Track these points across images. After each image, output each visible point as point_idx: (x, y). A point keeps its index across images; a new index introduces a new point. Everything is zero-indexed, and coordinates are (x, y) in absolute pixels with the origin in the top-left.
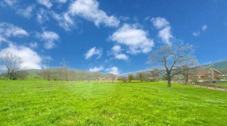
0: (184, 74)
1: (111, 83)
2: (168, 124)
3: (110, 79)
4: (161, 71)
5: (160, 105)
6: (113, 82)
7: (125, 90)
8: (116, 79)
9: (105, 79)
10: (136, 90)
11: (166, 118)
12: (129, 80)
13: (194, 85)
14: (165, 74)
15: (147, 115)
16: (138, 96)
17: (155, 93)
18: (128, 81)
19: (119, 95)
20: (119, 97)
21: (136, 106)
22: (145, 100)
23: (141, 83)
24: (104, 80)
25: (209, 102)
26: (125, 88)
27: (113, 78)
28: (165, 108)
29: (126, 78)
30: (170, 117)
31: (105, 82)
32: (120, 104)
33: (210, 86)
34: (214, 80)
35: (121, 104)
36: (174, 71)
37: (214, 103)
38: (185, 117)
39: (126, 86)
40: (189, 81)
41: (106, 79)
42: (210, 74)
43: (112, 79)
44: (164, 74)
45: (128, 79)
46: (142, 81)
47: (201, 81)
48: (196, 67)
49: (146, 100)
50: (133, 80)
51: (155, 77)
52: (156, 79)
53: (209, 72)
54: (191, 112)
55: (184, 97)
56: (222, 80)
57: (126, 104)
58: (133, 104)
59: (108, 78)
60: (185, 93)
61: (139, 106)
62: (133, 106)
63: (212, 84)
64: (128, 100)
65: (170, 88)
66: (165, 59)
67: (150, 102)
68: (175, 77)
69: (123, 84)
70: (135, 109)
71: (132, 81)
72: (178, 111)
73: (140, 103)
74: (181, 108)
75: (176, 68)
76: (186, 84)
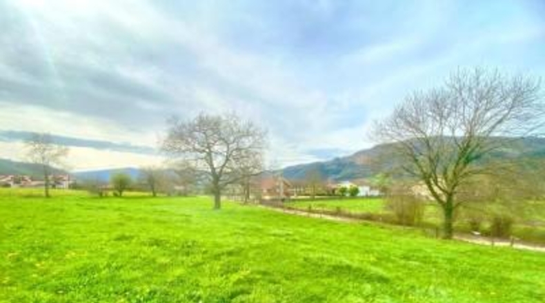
0: (243, 184)
1: (39, 196)
2: (199, 298)
3: (34, 183)
4: (202, 174)
5: (188, 254)
6: (48, 196)
7: (89, 223)
8: (66, 184)
9: (11, 183)
10: (130, 219)
11: (197, 285)
12: (116, 188)
13: (257, 204)
14: (210, 180)
15: (148, 290)
16: (132, 237)
17: (184, 225)
18: (111, 193)
19: (58, 240)
20: (56, 246)
21: (118, 268)
22: (151, 245)
23: (153, 201)
24: (7, 185)
25: (274, 235)
26: (89, 216)
27: (48, 181)
28: (199, 258)
29: (106, 184)
30: (205, 281)
31: (10, 195)
32: (54, 273)
33: (277, 206)
34: (283, 196)
35: (61, 272)
36: (228, 177)
37: (280, 236)
38: (236, 271)
39: (103, 208)
40: (251, 197)
41: (17, 182)
42: (279, 187)
43: (46, 185)
44: (207, 181)
45: (110, 186)
46: (158, 195)
47: (267, 198)
48: (261, 172)
49: (155, 247)
50: (130, 189)
51: (189, 187)
52: (190, 192)
53: (277, 184)
54: (246, 257)
55: (238, 228)
56: (292, 197)
57: (82, 268)
58: (109, 266)
59: (27, 178)
60: (243, 220)
61: (129, 266)
62: (107, 270)
63: (280, 203)
64: (94, 255)
65: (219, 211)
66: (209, 147)
67: (165, 248)
68: (228, 189)
69: (88, 203)
70: (112, 279)
71: (125, 193)
72: (224, 260)
73: (135, 257)
74: (230, 254)
75: (229, 170)
76: (246, 203)
